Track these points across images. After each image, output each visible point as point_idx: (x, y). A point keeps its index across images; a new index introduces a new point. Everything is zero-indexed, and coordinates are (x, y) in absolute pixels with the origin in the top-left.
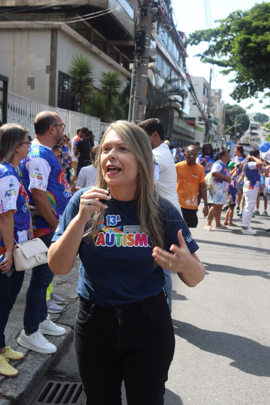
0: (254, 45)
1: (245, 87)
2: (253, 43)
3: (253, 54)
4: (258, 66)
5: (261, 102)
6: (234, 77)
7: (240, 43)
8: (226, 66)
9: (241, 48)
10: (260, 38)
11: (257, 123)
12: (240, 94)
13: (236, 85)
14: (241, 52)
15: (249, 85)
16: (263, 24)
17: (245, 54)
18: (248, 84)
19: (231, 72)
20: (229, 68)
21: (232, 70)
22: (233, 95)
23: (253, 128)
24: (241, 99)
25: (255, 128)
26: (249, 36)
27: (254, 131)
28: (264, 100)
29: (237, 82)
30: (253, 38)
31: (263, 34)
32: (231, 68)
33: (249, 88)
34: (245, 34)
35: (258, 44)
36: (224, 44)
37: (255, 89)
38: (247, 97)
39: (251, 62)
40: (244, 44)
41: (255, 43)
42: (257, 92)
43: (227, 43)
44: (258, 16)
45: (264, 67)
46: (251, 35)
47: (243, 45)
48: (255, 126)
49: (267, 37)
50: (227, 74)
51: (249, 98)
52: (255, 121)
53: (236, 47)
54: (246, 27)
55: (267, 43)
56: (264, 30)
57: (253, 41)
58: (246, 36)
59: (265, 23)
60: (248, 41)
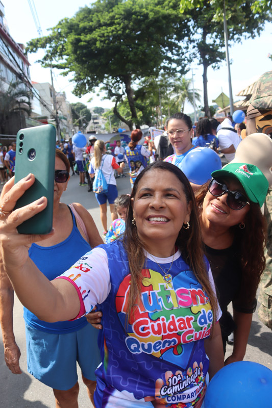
3: (84, 51)
4: (91, 62)
7: (72, 43)
9: (73, 48)
10: (89, 37)
14: (75, 52)
16: (88, 24)
22: (74, 92)
26: (79, 36)
30: (82, 37)
31: (90, 34)
33: (87, 85)
34: (75, 35)
36: (58, 48)
39: (84, 59)
40: (76, 43)
41: (85, 41)
44: (84, 18)
46: (81, 35)
53: (69, 48)
54: (74, 29)
55: (96, 40)
56: (91, 30)
57: (83, 40)
58: (77, 37)
59: (91, 24)
60: (79, 40)
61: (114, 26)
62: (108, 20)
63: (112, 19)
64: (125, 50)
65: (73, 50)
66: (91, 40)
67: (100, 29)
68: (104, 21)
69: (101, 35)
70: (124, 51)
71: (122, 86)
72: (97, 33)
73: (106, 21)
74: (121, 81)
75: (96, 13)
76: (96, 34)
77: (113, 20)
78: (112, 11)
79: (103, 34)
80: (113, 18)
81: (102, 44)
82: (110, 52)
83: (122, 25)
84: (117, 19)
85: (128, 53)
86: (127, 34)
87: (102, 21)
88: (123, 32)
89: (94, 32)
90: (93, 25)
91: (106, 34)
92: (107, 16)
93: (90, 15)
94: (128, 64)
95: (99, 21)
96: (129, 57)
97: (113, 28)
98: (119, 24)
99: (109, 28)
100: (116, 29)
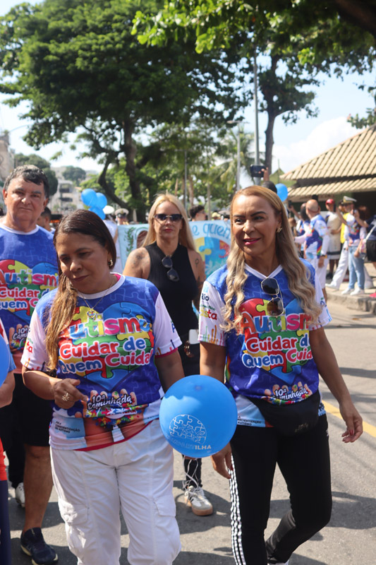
0: (55, 58)
1: (47, 125)
2: (53, 55)
3: (54, 72)
4: (64, 91)
5: (73, 148)
6: (28, 111)
7: (32, 55)
8: (12, 92)
9: (34, 63)
10: (63, 48)
11: (70, 182)
12: (39, 136)
13: (30, 122)
14: (35, 70)
15: (53, 123)
16: (65, 24)
17: (41, 72)
18: (51, 120)
19: (21, 102)
20: (17, 96)
21: (23, 99)
22: (28, 139)
23: (63, 191)
24: (41, 145)
25: (67, 191)
26: (46, 44)
27: (65, 195)
28: (77, 145)
29: (33, 118)
30: (52, 47)
31: (67, 42)
32: (21, 95)
33: (53, 126)
34: (39, 40)
35: (61, 56)
36: (6, 57)
37: (63, 127)
38: (52, 141)
39: (52, 86)
40: (39, 56)
41: (56, 54)
42: (65, 133)
43: (11, 55)
44: (57, 12)
45: (73, 92)
46: (49, 43)
47: (37, 58)
48: (65, 187)
49: (74, 46)
50: (15, 106)
51: (54, 143)
52: (66, 179)
53: (26, 62)
54: (39, 29)
55: (75, 55)
56: (68, 35)
57: (53, 52)
58: (42, 45)
59: (69, 24)
60: (45, 51)
61: (110, 34)
62: (101, 22)
63: (107, 21)
64: (126, 76)
65: (33, 67)
66: (66, 54)
67: (84, 35)
68: (93, 22)
69: (85, 47)
70: (123, 78)
71: (119, 135)
72: (79, 43)
73: (96, 23)
74: (117, 126)
75: (79, 7)
76: (75, 44)
77: (109, 23)
78: (110, 7)
79: (90, 46)
80: (109, 19)
81: (86, 63)
82: (100, 77)
83: (123, 34)
84: (116, 21)
85: (131, 83)
86: (132, 49)
87: (89, 22)
88: (125, 46)
89: (73, 40)
90: (72, 27)
91: (94, 47)
92: (100, 14)
93: (70, 10)
94: (130, 102)
95: (85, 21)
96: (133, 90)
97: (107, 38)
98: (119, 31)
99: (100, 36)
100: (112, 39)
